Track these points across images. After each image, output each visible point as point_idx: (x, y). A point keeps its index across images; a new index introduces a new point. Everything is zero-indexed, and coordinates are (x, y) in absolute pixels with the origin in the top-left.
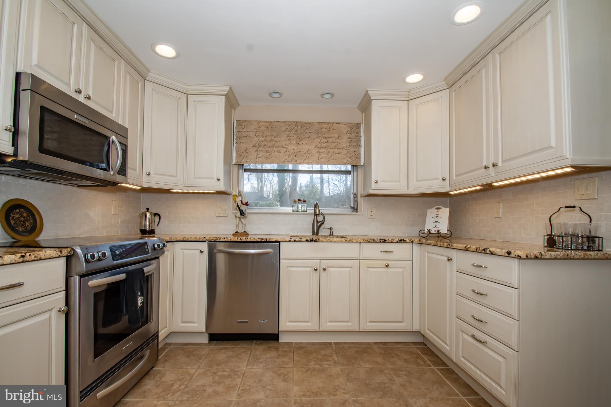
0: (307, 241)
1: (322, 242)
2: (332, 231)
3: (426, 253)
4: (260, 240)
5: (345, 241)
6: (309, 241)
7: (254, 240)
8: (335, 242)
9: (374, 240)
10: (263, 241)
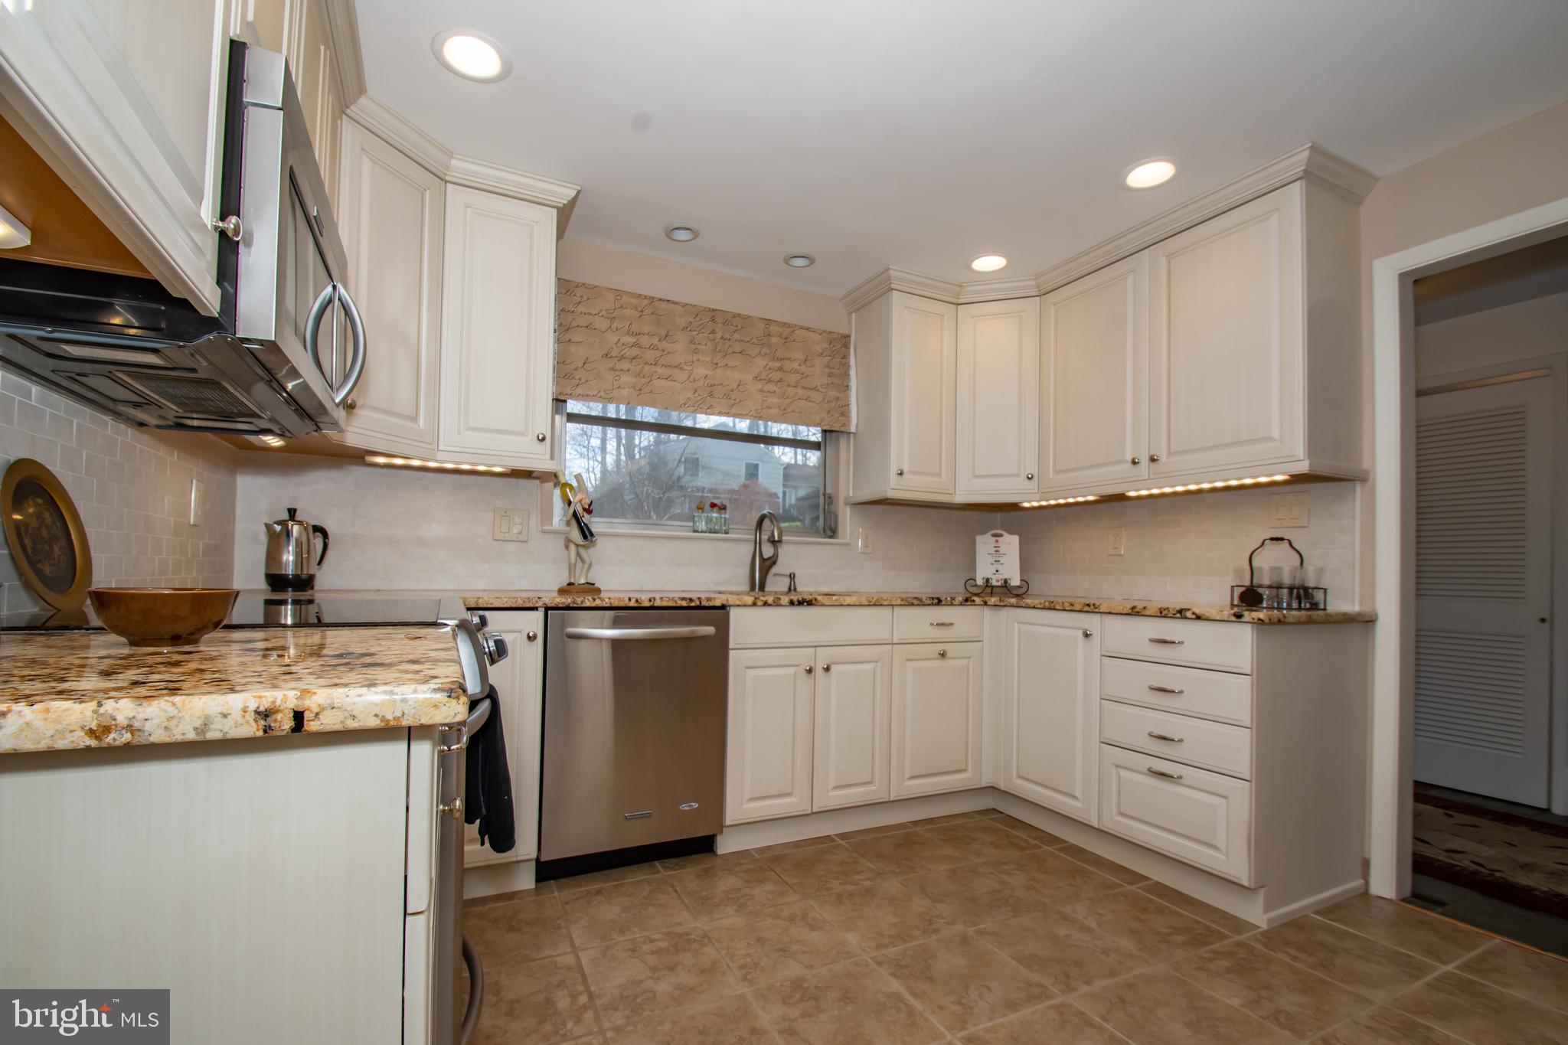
0: (792, 603)
1: (823, 605)
2: (794, 583)
3: (1016, 624)
4: (684, 604)
5: (867, 603)
6: (796, 603)
7: (671, 604)
8: (848, 605)
9: (921, 600)
10: (693, 604)
